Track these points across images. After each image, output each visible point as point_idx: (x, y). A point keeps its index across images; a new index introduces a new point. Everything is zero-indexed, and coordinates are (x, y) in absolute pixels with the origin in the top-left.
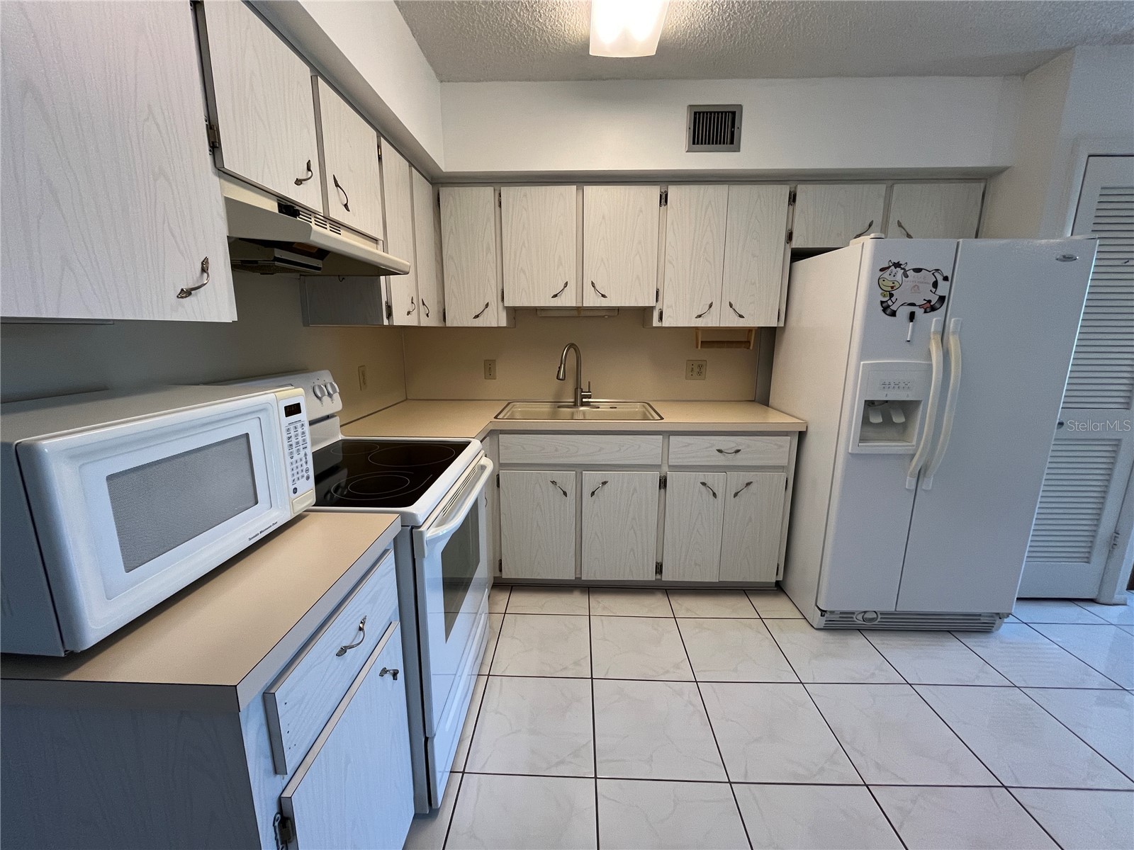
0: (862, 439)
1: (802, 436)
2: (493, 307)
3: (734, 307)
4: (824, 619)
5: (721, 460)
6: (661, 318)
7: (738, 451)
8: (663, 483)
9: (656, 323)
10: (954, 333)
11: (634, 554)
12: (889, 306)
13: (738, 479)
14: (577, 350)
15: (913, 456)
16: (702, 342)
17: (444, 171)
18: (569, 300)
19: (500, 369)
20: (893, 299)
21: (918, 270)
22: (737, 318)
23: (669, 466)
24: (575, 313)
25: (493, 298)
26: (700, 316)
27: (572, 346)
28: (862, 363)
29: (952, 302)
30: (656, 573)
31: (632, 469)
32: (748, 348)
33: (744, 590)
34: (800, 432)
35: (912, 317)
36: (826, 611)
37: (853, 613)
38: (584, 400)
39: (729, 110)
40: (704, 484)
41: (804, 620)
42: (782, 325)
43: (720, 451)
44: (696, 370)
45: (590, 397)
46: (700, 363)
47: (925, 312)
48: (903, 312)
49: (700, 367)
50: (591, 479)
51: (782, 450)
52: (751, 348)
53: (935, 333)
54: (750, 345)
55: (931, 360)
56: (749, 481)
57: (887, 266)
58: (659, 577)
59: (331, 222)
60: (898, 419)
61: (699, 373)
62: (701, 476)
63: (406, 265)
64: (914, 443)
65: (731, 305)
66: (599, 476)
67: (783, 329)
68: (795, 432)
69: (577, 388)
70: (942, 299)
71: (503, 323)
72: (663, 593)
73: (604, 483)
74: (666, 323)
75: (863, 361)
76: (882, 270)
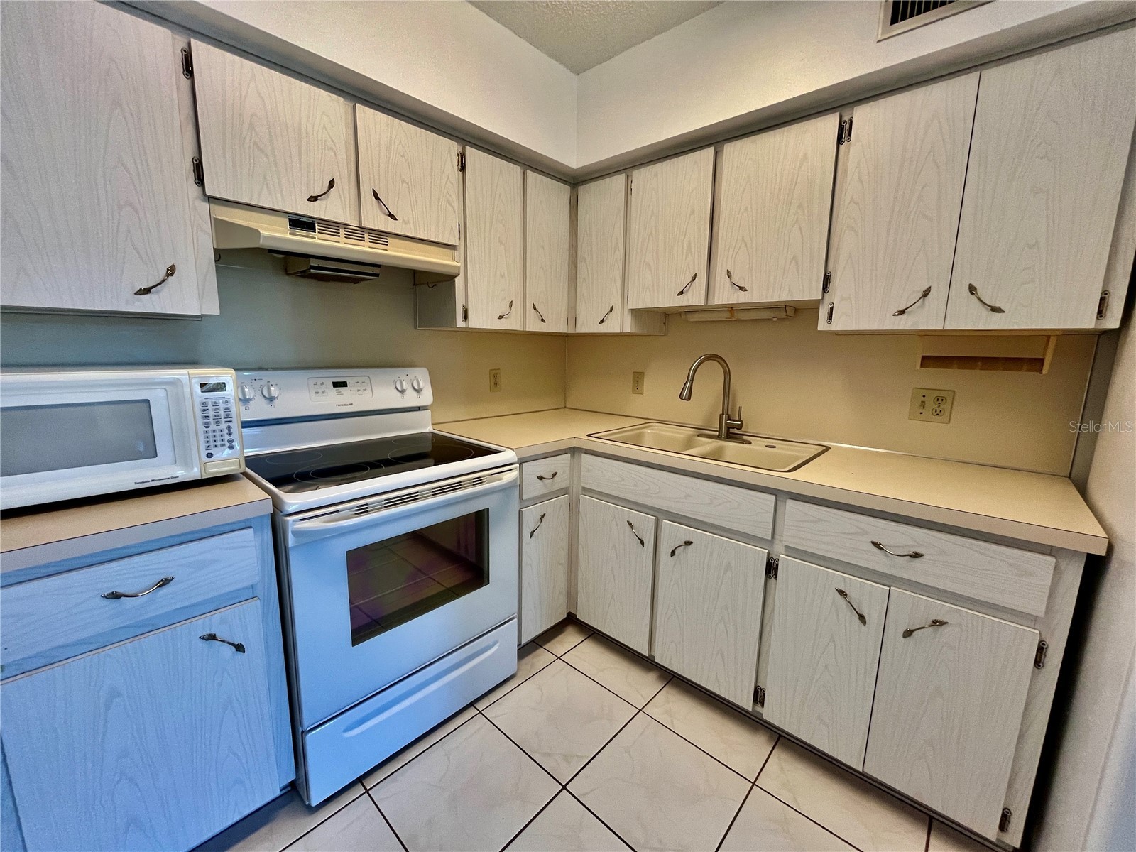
1: (1096, 565)
2: (617, 310)
3: (978, 293)
5: (876, 561)
6: (830, 317)
7: (917, 556)
8: (771, 569)
9: (819, 326)
11: (723, 657)
13: (915, 606)
16: (920, 358)
17: (575, 168)
18: (695, 298)
19: (647, 384)
22: (985, 312)
23: (783, 546)
25: (616, 300)
26: (902, 312)
30: (754, 701)
31: (725, 534)
32: (1040, 371)
33: (932, 818)
34: (1096, 557)
40: (842, 593)
43: (877, 545)
44: (931, 405)
46: (938, 394)
49: (940, 401)
50: (673, 533)
52: (1045, 371)
54: (1044, 367)
56: (938, 617)
58: (758, 708)
59: (370, 231)
61: (938, 412)
62: (840, 579)
63: (454, 267)
65: (973, 290)
66: (685, 532)
68: (1084, 553)
71: (628, 328)
73: (688, 543)
74: (837, 325)
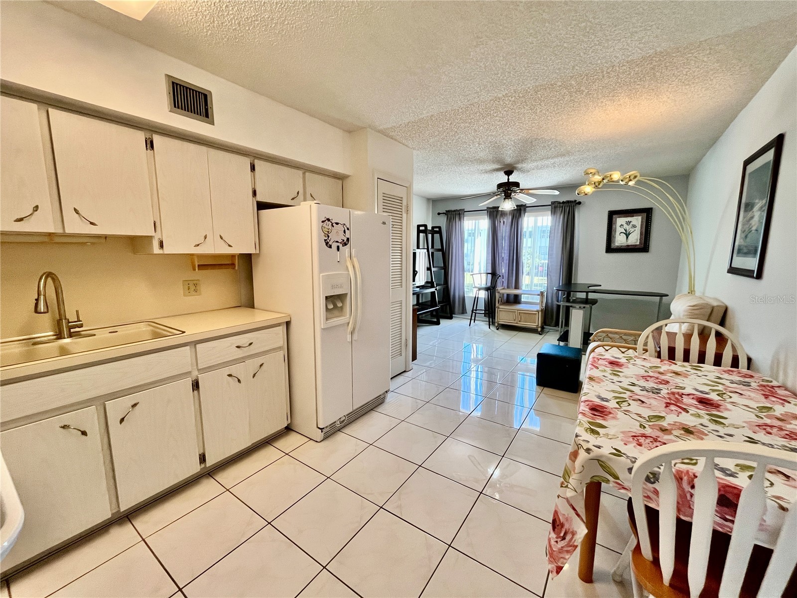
0: (327, 319)
1: (288, 324)
3: (223, 238)
4: (323, 433)
5: (240, 354)
6: (161, 245)
7: (251, 344)
8: (196, 385)
9: (156, 250)
10: (355, 257)
12: (328, 243)
13: (254, 363)
14: (55, 279)
15: (349, 323)
16: (198, 265)
20: (329, 238)
21: (337, 224)
22: (227, 246)
23: (199, 370)
24: (46, 239)
26: (197, 246)
27: (49, 275)
28: (321, 275)
29: (351, 240)
30: (200, 464)
32: (234, 268)
33: (267, 442)
34: (286, 322)
35: (338, 248)
36: (323, 428)
37: (335, 422)
38: (72, 330)
39: (202, 92)
40: (230, 375)
41: (311, 441)
42: (258, 252)
43: (238, 347)
44: (192, 288)
45: (81, 326)
46: (195, 282)
47: (343, 246)
48: (334, 245)
49: (195, 285)
51: (277, 336)
52: (237, 268)
53: (348, 256)
54: (235, 267)
55: (349, 271)
56: (261, 363)
57: (324, 220)
58: (203, 466)
60: (339, 305)
61: (194, 291)
62: (227, 370)
64: (348, 316)
65: (221, 238)
66: (126, 401)
67: (258, 255)
68: (281, 323)
69: (61, 319)
70: (348, 239)
72: (207, 478)
73: (135, 405)
74: (167, 250)
75: (321, 273)
76: (323, 222)
